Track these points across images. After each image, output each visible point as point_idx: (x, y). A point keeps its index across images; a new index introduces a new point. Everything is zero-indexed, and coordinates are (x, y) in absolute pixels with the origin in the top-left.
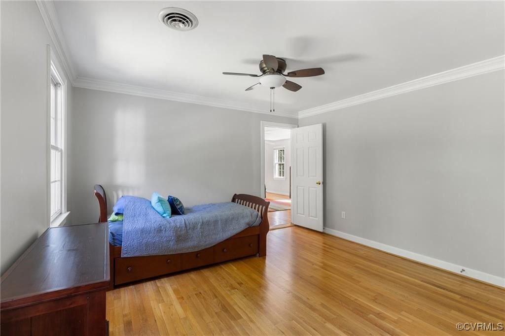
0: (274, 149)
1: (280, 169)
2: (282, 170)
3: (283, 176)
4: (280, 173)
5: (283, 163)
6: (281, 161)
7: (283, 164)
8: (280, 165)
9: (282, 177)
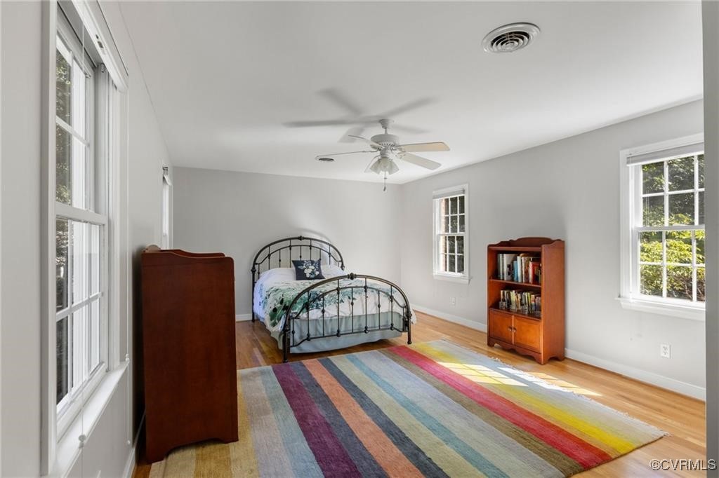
0: (435, 198)
1: (452, 250)
2: (456, 254)
3: (461, 269)
4: (452, 264)
5: (459, 233)
6: (454, 230)
7: (461, 239)
8: (451, 239)
9: (456, 274)
